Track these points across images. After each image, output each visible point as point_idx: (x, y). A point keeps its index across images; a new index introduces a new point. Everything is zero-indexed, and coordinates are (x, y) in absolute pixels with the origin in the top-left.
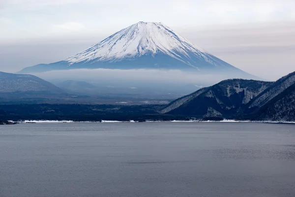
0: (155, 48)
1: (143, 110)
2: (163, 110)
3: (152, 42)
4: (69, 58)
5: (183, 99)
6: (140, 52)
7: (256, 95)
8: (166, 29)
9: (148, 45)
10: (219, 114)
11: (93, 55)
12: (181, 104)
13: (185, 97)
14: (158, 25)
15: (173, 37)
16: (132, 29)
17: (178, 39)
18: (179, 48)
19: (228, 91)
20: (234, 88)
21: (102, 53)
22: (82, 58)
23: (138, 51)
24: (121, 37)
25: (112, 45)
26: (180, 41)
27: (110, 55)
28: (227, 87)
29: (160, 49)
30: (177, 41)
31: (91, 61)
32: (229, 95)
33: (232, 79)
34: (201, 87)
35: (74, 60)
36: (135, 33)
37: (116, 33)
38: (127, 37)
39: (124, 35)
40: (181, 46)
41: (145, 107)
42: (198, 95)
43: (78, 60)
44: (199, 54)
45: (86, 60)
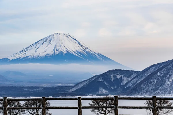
0: (65, 50)
1: (58, 90)
2: (71, 90)
3: (63, 46)
4: (9, 56)
5: (83, 83)
6: (56, 53)
7: (130, 79)
8: (72, 38)
9: (61, 48)
10: (106, 91)
11: (25, 54)
12: (82, 86)
13: (85, 81)
14: (67, 35)
15: (77, 43)
16: (50, 37)
17: (80, 44)
18: (80, 50)
19: (112, 77)
20: (116, 75)
21: (31, 53)
22: (17, 56)
23: (54, 52)
24: (43, 43)
25: (37, 48)
26: (81, 46)
27: (36, 54)
28: (111, 74)
29: (68, 51)
30: (79, 45)
31: (23, 58)
32: (113, 80)
33: (114, 69)
34: (95, 75)
35: (12, 58)
36: (52, 40)
37: (40, 40)
38: (47, 42)
39: (45, 42)
40: (82, 49)
41: (59, 88)
42: (93, 80)
43: (14, 57)
44: (93, 54)
45: (20, 58)
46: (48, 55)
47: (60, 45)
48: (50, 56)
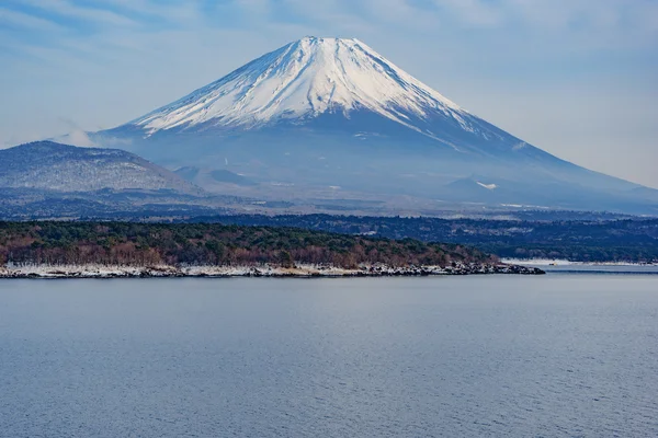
0: (347, 97)
6: (315, 108)
8: (366, 54)
11: (203, 111)
14: (349, 45)
15: (385, 74)
17: (396, 78)
18: (401, 98)
21: (223, 108)
22: (176, 119)
27: (243, 112)
29: (360, 101)
30: (394, 82)
31: (199, 126)
35: (159, 124)
40: (407, 94)
43: (167, 123)
44: (447, 114)
45: (187, 124)
46: (290, 117)
47: (329, 80)
48: (297, 119)
